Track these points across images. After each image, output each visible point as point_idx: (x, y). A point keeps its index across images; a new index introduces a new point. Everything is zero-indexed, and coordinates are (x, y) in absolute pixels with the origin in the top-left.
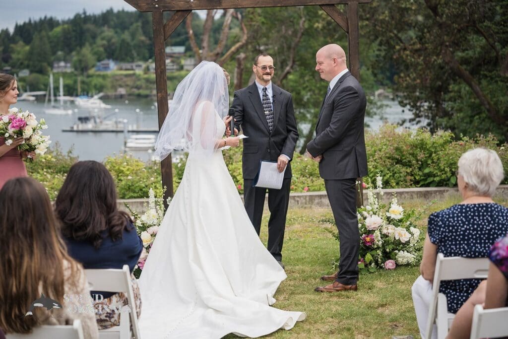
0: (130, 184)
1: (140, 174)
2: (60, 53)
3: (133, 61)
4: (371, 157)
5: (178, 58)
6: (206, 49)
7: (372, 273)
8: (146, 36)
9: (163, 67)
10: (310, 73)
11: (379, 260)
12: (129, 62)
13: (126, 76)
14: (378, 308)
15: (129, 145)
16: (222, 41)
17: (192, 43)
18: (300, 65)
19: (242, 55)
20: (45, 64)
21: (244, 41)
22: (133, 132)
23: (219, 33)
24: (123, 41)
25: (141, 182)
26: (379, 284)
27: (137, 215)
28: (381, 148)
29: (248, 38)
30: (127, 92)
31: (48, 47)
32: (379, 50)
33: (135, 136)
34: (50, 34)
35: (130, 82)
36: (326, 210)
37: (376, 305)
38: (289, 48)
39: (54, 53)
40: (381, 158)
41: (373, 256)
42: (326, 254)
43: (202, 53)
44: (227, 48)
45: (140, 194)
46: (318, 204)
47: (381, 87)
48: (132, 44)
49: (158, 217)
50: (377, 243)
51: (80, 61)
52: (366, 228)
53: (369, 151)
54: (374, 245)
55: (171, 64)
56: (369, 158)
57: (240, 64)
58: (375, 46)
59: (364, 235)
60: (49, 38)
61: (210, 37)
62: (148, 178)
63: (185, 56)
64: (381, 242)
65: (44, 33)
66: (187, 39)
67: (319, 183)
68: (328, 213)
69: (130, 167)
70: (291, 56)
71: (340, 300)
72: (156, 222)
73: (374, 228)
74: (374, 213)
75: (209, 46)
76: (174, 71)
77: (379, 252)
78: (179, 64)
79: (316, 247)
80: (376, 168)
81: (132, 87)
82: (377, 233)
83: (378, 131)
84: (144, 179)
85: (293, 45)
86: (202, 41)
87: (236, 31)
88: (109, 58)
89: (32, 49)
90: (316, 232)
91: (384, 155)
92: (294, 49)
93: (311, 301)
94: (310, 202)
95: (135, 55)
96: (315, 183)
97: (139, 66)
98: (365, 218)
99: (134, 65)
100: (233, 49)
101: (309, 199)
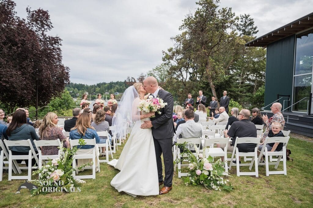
2: (106, 90)
20: (103, 92)
34: (105, 86)
88: (117, 92)
89: (100, 89)
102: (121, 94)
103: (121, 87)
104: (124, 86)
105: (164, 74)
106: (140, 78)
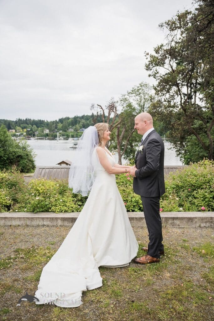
2: (70, 126)
20: (66, 129)
24: (87, 123)
29: (121, 121)
31: (67, 125)
34: (68, 121)
39: (69, 126)
51: (76, 129)
57: (118, 129)
60: (67, 122)
65: (66, 121)
88: (83, 128)
89: (63, 125)
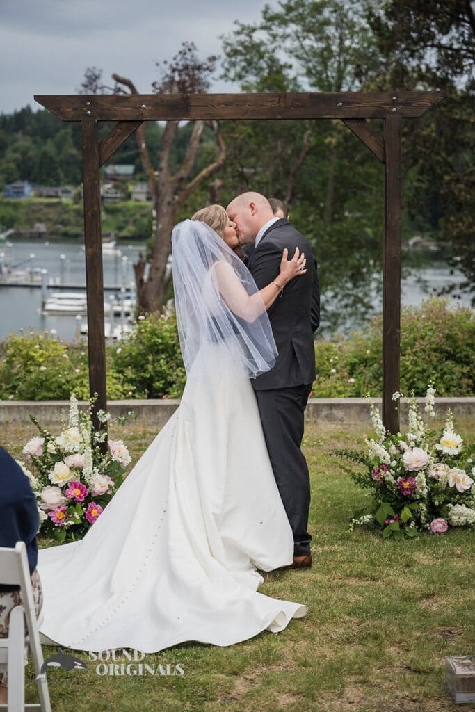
0: (44, 379)
1: (59, 363)
3: (58, 185)
4: (409, 348)
5: (124, 182)
6: (165, 171)
7: (411, 538)
8: (78, 149)
9: (95, 208)
10: (318, 212)
11: (423, 518)
12: (52, 185)
13: (49, 205)
14: (420, 599)
15: (48, 307)
16: (188, 160)
17: (145, 162)
18: (302, 199)
19: (218, 183)
21: (221, 162)
22: (55, 287)
23: (185, 147)
25: (60, 376)
26: (422, 558)
27: (49, 436)
28: (424, 334)
30: (48, 228)
32: (419, 181)
33: (58, 294)
35: (53, 214)
36: (339, 427)
37: (418, 595)
38: (287, 173)
40: (424, 351)
41: (412, 511)
42: (339, 503)
43: (158, 176)
44: (197, 170)
45: (59, 393)
46: (327, 417)
47: (418, 232)
48: (58, 159)
49: (82, 440)
50: (421, 491)
52: (403, 468)
53: (406, 338)
54: (415, 493)
55: (113, 191)
56: (406, 350)
58: (413, 173)
59: (400, 478)
61: (171, 152)
62: (70, 369)
63: (134, 179)
64: (426, 491)
66: (138, 155)
67: (329, 385)
68: (342, 432)
69: (44, 352)
70: (290, 186)
71: (362, 583)
72: (77, 448)
73: (416, 468)
74: (418, 445)
75: (169, 166)
76: (117, 200)
77: (423, 506)
78: (125, 190)
79: (324, 490)
80: (416, 364)
81: (56, 223)
82: (421, 477)
83: (420, 308)
84: (64, 370)
85: (292, 170)
86: (159, 159)
87: (210, 145)
90: (323, 463)
91: (428, 346)
92: (294, 175)
93: (315, 583)
94: (315, 415)
95: (62, 175)
96: (323, 385)
97: (67, 192)
98: (402, 452)
99: (59, 190)
100: (204, 172)
101: (314, 410)
102: (51, 191)
103: (50, 147)
104: (70, 140)
105: (343, 50)
106: (172, 81)
